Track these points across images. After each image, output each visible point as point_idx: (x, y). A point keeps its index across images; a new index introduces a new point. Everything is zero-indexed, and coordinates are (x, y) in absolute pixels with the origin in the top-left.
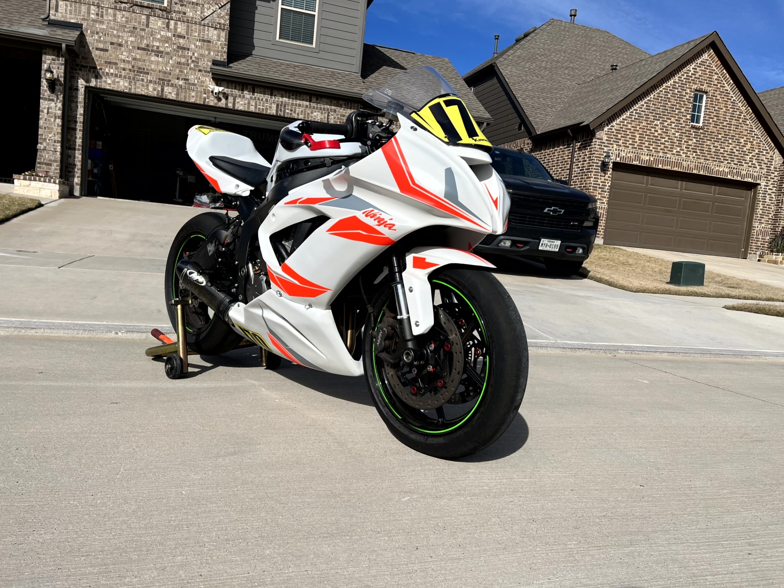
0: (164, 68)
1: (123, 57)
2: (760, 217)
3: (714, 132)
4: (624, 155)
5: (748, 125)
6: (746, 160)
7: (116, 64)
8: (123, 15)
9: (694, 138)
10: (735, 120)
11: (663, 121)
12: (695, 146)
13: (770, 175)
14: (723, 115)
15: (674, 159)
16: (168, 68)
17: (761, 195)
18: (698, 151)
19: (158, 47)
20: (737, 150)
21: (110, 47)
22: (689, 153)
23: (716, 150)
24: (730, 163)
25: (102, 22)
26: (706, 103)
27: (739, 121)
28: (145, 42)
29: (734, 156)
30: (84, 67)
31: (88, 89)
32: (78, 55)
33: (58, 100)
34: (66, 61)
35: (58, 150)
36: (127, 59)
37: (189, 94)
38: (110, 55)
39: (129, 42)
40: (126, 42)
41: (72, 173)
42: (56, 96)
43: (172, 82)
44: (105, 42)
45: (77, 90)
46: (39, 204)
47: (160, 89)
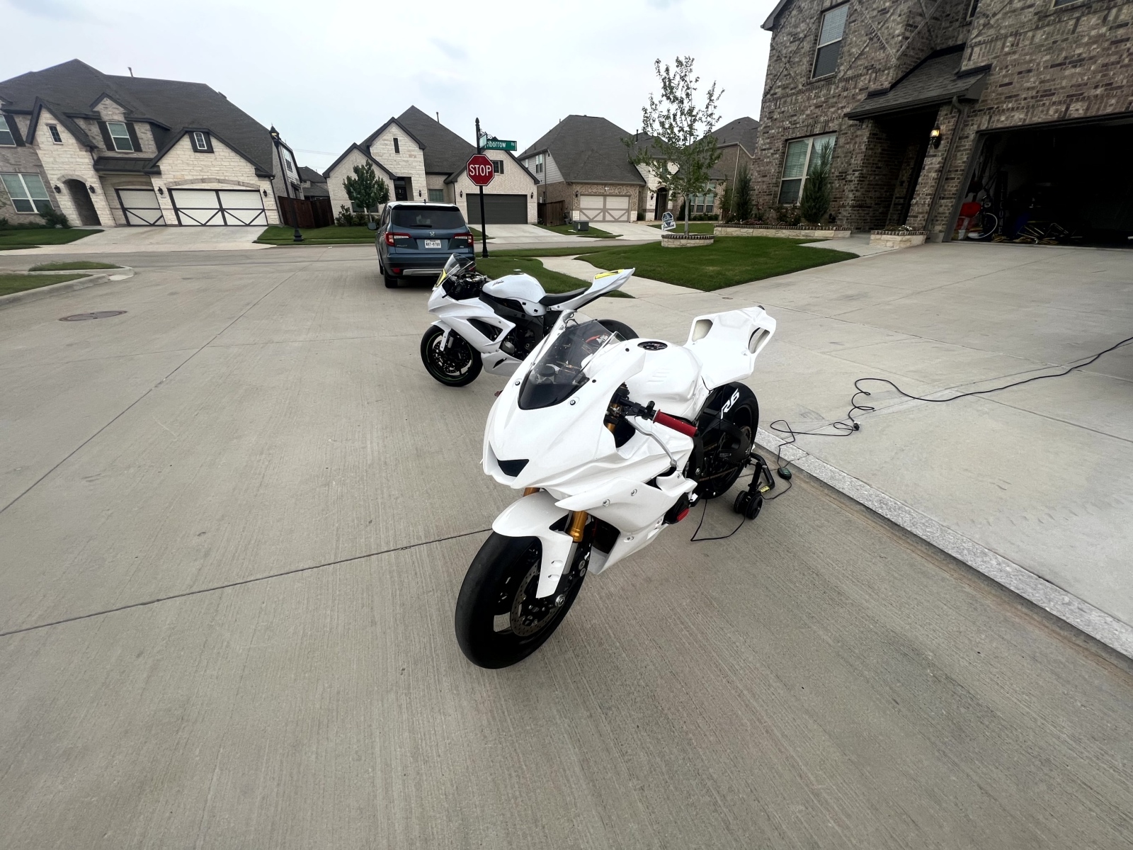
0: (1080, 80)
1: (1028, 85)
7: (1018, 95)
8: (1045, 32)
16: (1086, 78)
19: (1080, 55)
21: (1016, 78)
25: (1014, 53)
28: (1064, 54)
30: (980, 111)
31: (981, 134)
32: (978, 100)
33: (940, 154)
34: (960, 112)
35: (927, 202)
36: (1034, 85)
37: (1107, 103)
38: (1014, 88)
39: (1042, 64)
40: (1038, 64)
41: (939, 222)
42: (939, 151)
43: (1086, 94)
44: (1012, 74)
45: (967, 137)
46: (854, 256)
47: (1063, 110)
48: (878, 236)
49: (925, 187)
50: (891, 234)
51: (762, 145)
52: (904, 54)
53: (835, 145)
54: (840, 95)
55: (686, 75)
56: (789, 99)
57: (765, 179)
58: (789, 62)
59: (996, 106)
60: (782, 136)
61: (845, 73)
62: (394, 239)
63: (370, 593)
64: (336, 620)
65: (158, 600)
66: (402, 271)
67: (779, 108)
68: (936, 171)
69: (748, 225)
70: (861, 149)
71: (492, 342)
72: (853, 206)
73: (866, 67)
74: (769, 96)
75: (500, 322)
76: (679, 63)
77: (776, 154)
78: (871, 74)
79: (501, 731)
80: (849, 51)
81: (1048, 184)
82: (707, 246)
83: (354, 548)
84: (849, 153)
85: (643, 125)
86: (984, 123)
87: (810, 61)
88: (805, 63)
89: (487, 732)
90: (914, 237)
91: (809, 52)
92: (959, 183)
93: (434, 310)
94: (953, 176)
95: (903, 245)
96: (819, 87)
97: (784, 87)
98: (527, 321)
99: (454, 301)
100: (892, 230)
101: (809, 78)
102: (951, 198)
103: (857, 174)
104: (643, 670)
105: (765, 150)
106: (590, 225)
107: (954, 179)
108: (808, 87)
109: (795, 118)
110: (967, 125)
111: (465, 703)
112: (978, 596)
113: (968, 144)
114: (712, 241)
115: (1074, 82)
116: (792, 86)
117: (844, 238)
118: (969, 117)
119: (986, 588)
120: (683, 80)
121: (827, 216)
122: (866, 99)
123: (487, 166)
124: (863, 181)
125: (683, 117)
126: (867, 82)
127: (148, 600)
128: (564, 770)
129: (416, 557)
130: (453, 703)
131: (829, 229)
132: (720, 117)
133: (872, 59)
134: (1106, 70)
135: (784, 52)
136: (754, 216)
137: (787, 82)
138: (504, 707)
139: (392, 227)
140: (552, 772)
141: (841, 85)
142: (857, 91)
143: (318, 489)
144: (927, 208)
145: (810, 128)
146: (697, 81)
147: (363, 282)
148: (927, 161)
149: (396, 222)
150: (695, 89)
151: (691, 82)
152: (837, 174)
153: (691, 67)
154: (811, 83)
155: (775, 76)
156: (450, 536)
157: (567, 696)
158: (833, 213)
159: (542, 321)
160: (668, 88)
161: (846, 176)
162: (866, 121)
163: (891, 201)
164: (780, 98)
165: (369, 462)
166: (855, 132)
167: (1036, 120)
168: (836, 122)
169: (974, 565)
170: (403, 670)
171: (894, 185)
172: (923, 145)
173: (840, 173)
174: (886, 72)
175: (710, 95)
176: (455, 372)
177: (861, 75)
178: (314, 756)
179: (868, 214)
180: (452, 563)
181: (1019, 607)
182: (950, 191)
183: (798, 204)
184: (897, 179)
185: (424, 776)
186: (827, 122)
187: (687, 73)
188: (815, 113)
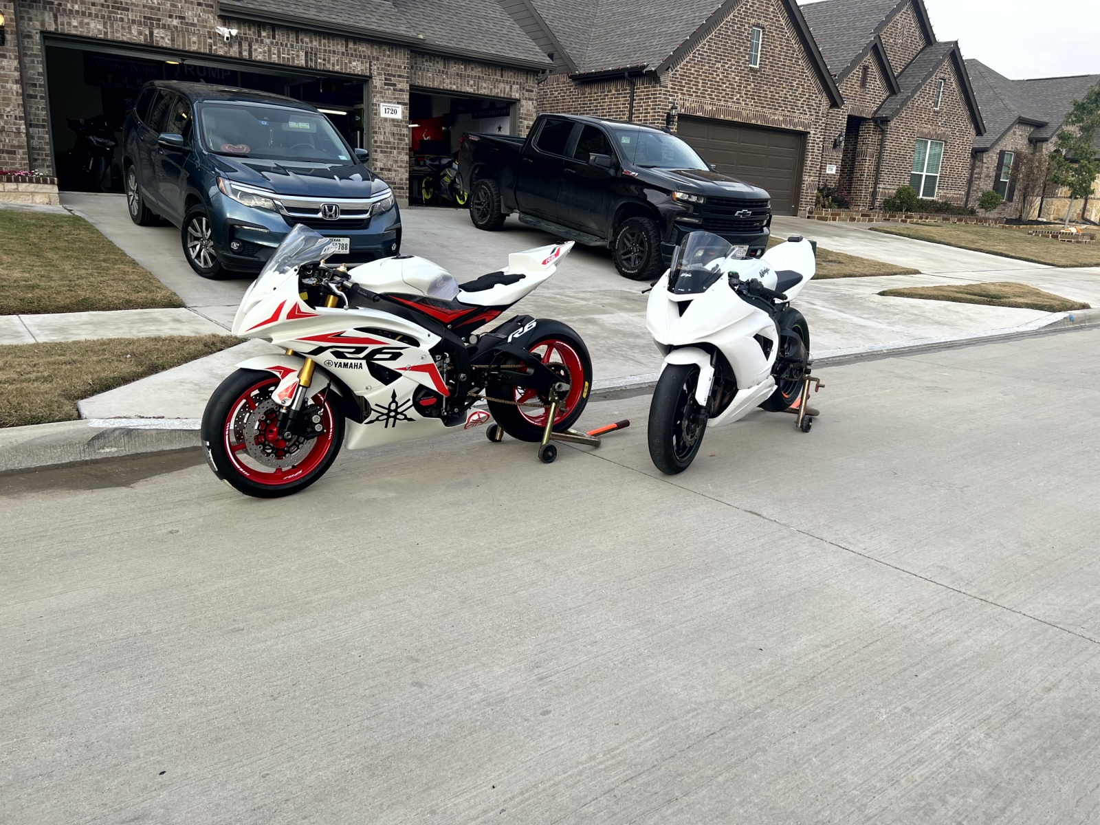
2: (810, 170)
3: (769, 75)
4: (688, 105)
5: (800, 65)
6: (798, 106)
9: (753, 82)
10: (789, 60)
11: (724, 63)
12: (753, 92)
13: (818, 122)
14: (779, 54)
15: (734, 107)
16: (156, 2)
17: (810, 144)
18: (756, 98)
20: (790, 95)
22: (748, 100)
23: (771, 95)
24: (784, 110)
26: (763, 41)
27: (792, 60)
29: (788, 101)
31: (48, 35)
33: (12, 55)
35: (22, 131)
37: (190, 39)
41: (40, 162)
42: (7, 50)
43: (164, 22)
45: (30, 36)
47: (148, 33)
59: (57, 2)
92: (45, 104)
94: (32, 93)
110: (22, 18)
113: (35, 48)
144: (24, 139)
182: (36, 115)
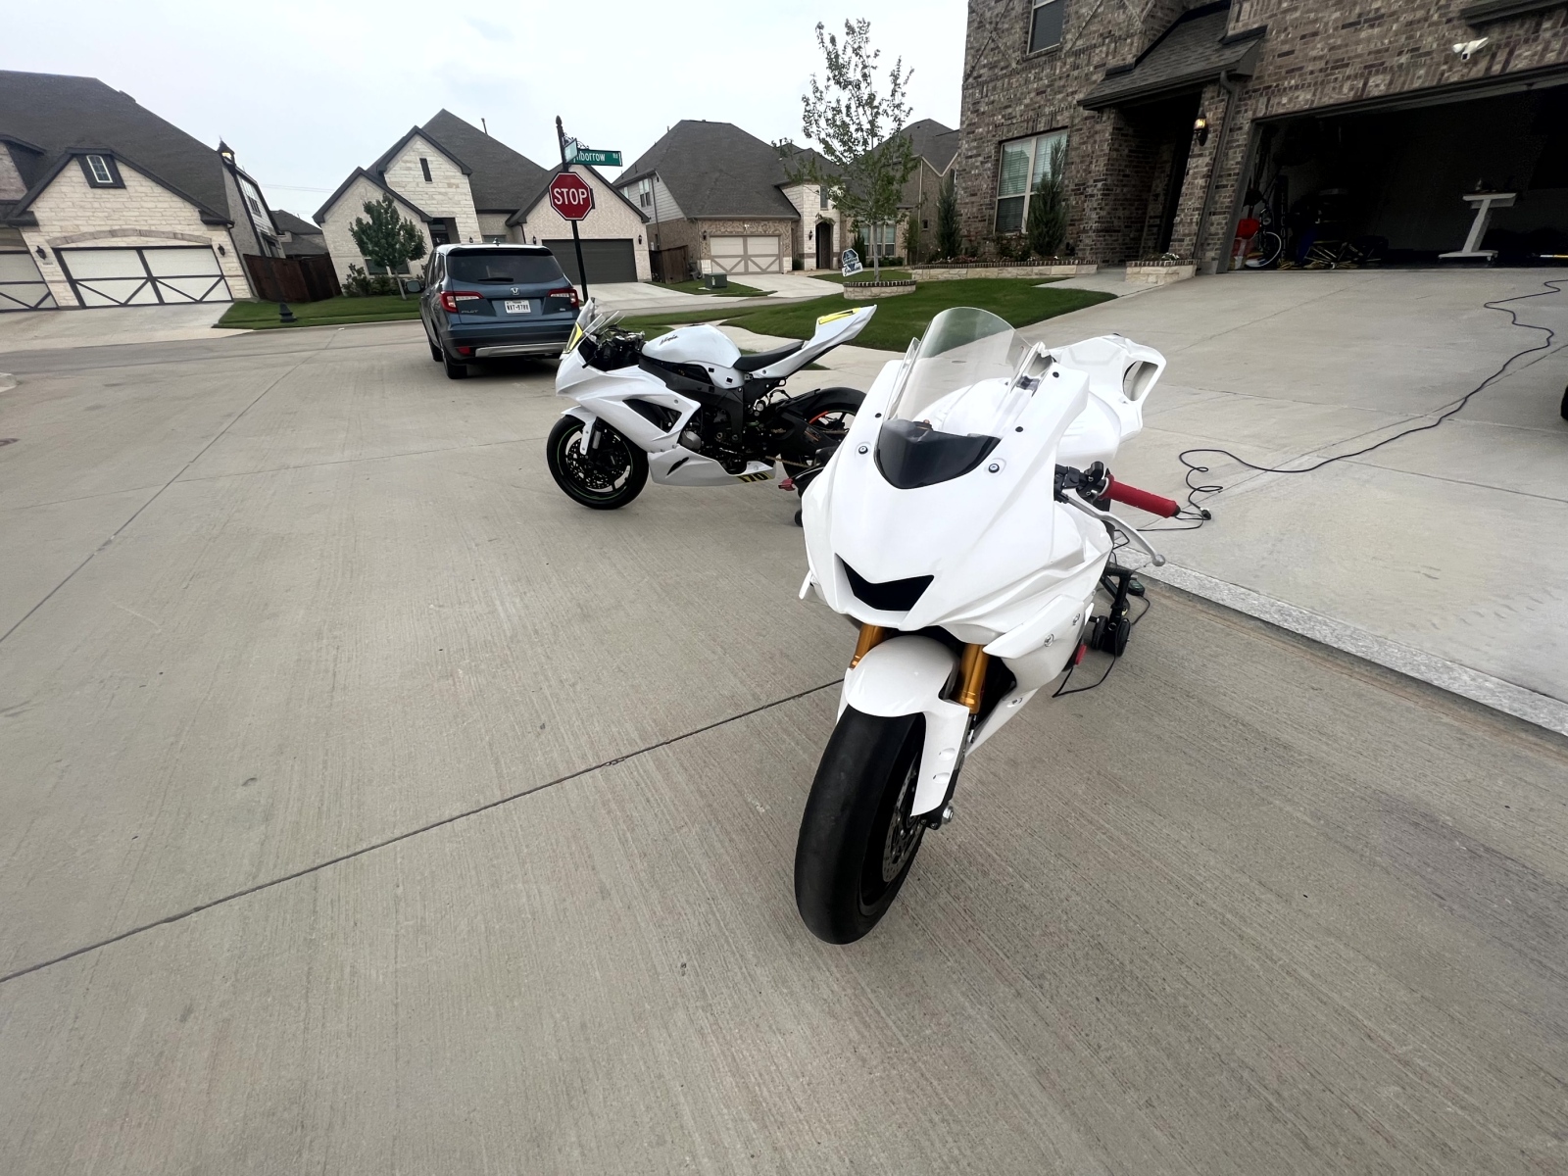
0: (1379, 44)
1: (1314, 53)
7: (1301, 68)
16: (1386, 41)
19: (1378, 9)
21: (1298, 45)
25: (1295, 9)
28: (1357, 10)
30: (1255, 91)
31: (1257, 123)
32: (1251, 76)
33: (1207, 152)
34: (1229, 93)
35: (1195, 220)
36: (1321, 53)
37: (1414, 75)
38: (1297, 58)
39: (1330, 24)
40: (1327, 24)
41: (1211, 246)
42: (1206, 149)
43: (1387, 64)
44: (1293, 39)
45: (1240, 128)
46: (1110, 297)
47: (1361, 85)
48: (1137, 269)
49: (1190, 200)
50: (1153, 265)
51: (967, 150)
52: (1151, 15)
53: (1068, 146)
54: (1068, 76)
55: (860, 47)
56: (999, 84)
57: (974, 199)
58: (996, 29)
59: (1275, 84)
60: (994, 136)
61: (1074, 43)
62: (456, 302)
63: (582, 842)
64: (538, 897)
65: (197, 909)
66: (473, 350)
67: (987, 96)
68: (1203, 177)
69: (958, 264)
70: (1102, 150)
71: (666, 434)
72: (1097, 231)
73: (1101, 35)
74: (971, 80)
75: (676, 401)
76: (850, 30)
77: (986, 162)
78: (1108, 45)
79: (885, 1045)
80: (1077, 12)
81: (1335, 191)
82: (908, 295)
83: (530, 772)
84: (1088, 158)
85: (804, 124)
86: (1261, 108)
87: (1024, 28)
88: (1018, 30)
89: (863, 1050)
90: (1183, 267)
91: (1023, 14)
92: (1234, 191)
93: (565, 391)
94: (1225, 183)
95: (1170, 280)
96: (1040, 66)
97: (992, 66)
98: (718, 396)
99: (601, 373)
100: (1154, 260)
101: (1025, 52)
102: (1224, 213)
103: (1100, 185)
104: (1065, 903)
105: (971, 157)
106: (729, 279)
107: (1226, 186)
108: (1024, 65)
109: (1010, 110)
110: (1239, 112)
111: (809, 1008)
112: (1465, 727)
113: (1242, 138)
114: (914, 288)
115: (1372, 46)
116: (1002, 64)
117: (1088, 275)
118: (1240, 100)
119: (1469, 715)
120: (857, 54)
121: (1062, 247)
122: (1104, 80)
123: (580, 190)
124: (1109, 195)
125: (861, 109)
126: (1104, 55)
127: (175, 912)
128: (1015, 1096)
129: (639, 774)
130: (788, 1010)
131: (1069, 264)
132: (911, 109)
133: (1109, 22)
134: (1412, 30)
135: (988, 14)
136: (964, 251)
137: (995, 59)
138: (876, 1003)
139: (449, 284)
140: (997, 1104)
141: (1070, 60)
142: (1092, 69)
143: (436, 685)
144: (1195, 227)
145: (1031, 124)
146: (876, 55)
147: (409, 372)
148: (1192, 163)
149: (456, 274)
150: (874, 68)
151: (868, 57)
152: (1072, 187)
153: (867, 35)
154: (1028, 60)
155: (978, 51)
156: (681, 734)
157: (967, 967)
158: (1071, 241)
159: (741, 396)
160: (835, 65)
161: (1085, 189)
162: (1107, 110)
163: (1144, 222)
164: (987, 82)
165: (508, 634)
166: (1093, 127)
167: (1326, 101)
168: (1066, 114)
169: (1443, 686)
170: (684, 965)
171: (1147, 200)
172: (1183, 141)
173: (1076, 185)
174: (1129, 41)
175: (895, 77)
176: (605, 486)
177: (1095, 46)
178: (576, 1153)
179: (1117, 240)
180: (701, 777)
181: (1523, 735)
182: (1222, 203)
183: (1024, 231)
184: (1149, 191)
185: (787, 1151)
186: (1053, 115)
187: (862, 45)
188: (1036, 103)
